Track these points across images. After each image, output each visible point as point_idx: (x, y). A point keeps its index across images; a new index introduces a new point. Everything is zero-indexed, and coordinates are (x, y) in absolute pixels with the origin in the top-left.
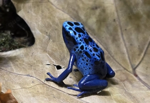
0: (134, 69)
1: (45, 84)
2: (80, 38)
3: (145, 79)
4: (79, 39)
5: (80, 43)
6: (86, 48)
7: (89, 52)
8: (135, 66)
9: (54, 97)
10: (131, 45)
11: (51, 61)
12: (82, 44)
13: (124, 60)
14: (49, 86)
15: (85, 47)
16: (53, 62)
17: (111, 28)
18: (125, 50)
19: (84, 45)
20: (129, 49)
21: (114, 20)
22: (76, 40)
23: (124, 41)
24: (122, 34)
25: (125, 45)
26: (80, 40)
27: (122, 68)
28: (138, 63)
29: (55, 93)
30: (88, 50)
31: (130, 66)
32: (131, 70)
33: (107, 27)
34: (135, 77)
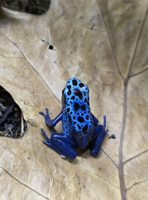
0: (129, 77)
1: (26, 59)
2: (72, 100)
3: (131, 92)
4: (69, 101)
5: (69, 105)
6: (71, 113)
7: (72, 119)
8: (133, 74)
9: (23, 76)
10: (142, 52)
11: (47, 38)
12: (70, 107)
13: (125, 64)
14: (28, 63)
15: (71, 111)
16: (49, 40)
17: (131, 28)
18: (132, 55)
19: (71, 108)
20: (136, 55)
21: (139, 22)
22: (67, 100)
23: (137, 45)
24: (139, 39)
25: (136, 50)
26: (71, 102)
27: (117, 71)
28: (137, 72)
29: (27, 72)
30: (72, 116)
31: (127, 72)
32: (125, 76)
33: (128, 25)
34: (123, 85)
